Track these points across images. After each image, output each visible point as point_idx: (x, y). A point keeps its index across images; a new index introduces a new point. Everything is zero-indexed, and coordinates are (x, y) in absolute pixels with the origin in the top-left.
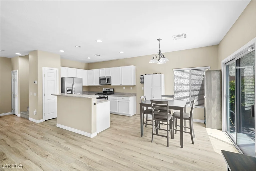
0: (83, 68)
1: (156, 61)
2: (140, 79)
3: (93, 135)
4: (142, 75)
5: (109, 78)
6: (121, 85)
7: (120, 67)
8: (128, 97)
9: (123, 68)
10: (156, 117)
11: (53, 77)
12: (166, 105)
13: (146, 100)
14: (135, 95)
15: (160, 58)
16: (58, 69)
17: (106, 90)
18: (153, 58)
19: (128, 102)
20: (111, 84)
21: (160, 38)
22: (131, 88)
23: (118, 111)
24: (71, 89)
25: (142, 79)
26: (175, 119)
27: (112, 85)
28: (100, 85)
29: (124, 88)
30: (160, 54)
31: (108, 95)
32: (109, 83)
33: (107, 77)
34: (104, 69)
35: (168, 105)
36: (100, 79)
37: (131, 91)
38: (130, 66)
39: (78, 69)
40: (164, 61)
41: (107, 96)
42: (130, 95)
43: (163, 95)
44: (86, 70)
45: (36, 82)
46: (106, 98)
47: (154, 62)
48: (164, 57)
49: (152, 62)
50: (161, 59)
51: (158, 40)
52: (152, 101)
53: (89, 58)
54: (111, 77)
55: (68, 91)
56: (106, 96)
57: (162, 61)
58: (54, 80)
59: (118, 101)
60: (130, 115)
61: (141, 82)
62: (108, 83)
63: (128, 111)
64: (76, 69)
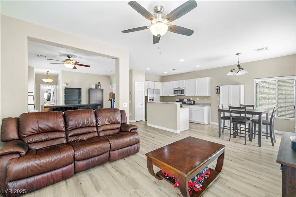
0: (158, 81)
1: (234, 73)
2: (216, 89)
3: (178, 132)
4: (217, 86)
5: (183, 90)
6: (195, 96)
7: (195, 79)
8: (203, 106)
9: (197, 80)
10: (234, 120)
12: (244, 110)
13: (223, 108)
14: (210, 105)
15: (239, 70)
16: (144, 83)
17: (180, 100)
18: (232, 71)
19: (203, 111)
20: (185, 95)
21: (239, 53)
22: (206, 99)
23: (193, 120)
24: (152, 98)
25: (218, 90)
26: (254, 124)
28: (174, 96)
29: (198, 98)
30: (238, 67)
32: (183, 94)
33: (181, 88)
34: (179, 81)
35: (246, 110)
36: (175, 91)
37: (206, 101)
38: (205, 78)
39: (155, 82)
40: (243, 73)
42: (204, 105)
43: (241, 104)
44: (161, 83)
45: (131, 93)
47: (232, 74)
48: (243, 70)
49: (230, 74)
50: (239, 72)
51: (237, 54)
52: (230, 107)
53: (166, 72)
54: (185, 88)
55: (150, 100)
57: (241, 73)
58: (141, 92)
60: (205, 123)
61: (216, 93)
63: (203, 120)
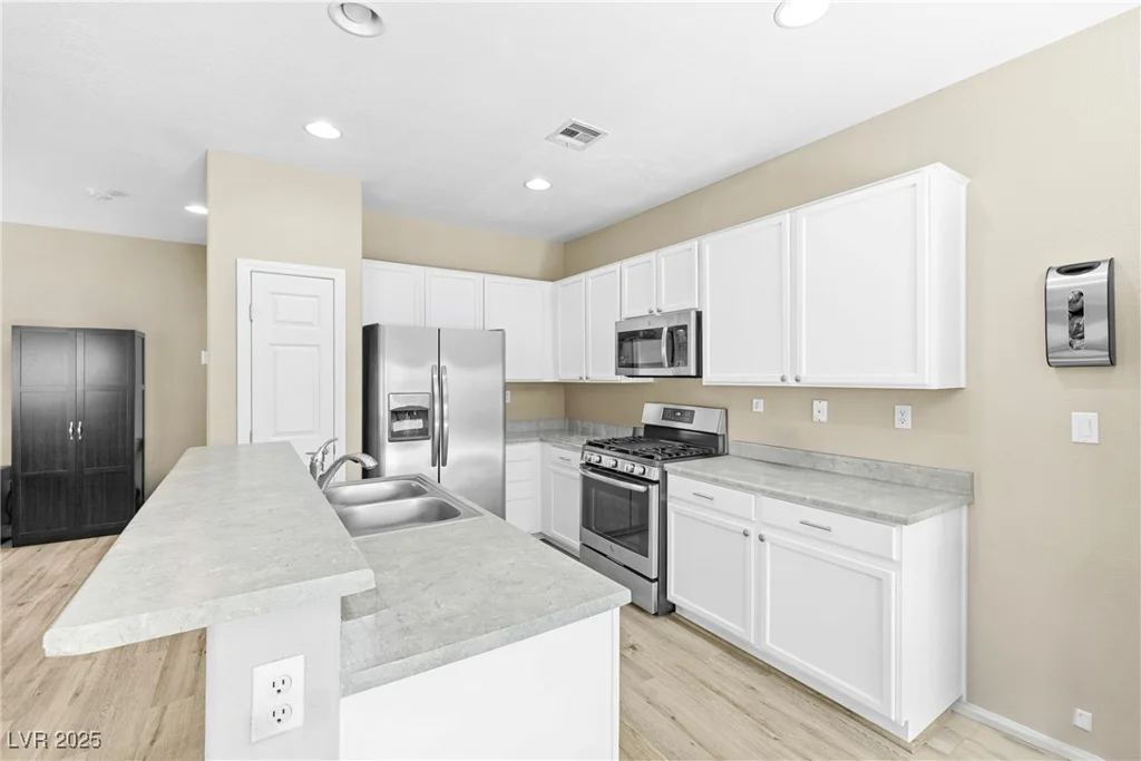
0: (534, 273)
5: (685, 327)
6: (791, 382)
7: (786, 218)
8: (874, 517)
11: (310, 324)
14: (963, 489)
16: (340, 275)
17: (669, 414)
20: (699, 375)
22: (904, 417)
23: (758, 635)
24: (421, 402)
25: (1078, 314)
27: (709, 376)
28: (624, 379)
29: (821, 409)
31: (668, 466)
32: (685, 364)
33: (668, 316)
34: (652, 256)
36: (625, 338)
39: (490, 279)
41: (664, 474)
44: (546, 284)
46: (654, 489)
53: (538, 185)
54: (699, 316)
55: (400, 414)
56: (654, 473)
58: (317, 346)
59: (754, 537)
62: (672, 362)
64: (478, 277)
